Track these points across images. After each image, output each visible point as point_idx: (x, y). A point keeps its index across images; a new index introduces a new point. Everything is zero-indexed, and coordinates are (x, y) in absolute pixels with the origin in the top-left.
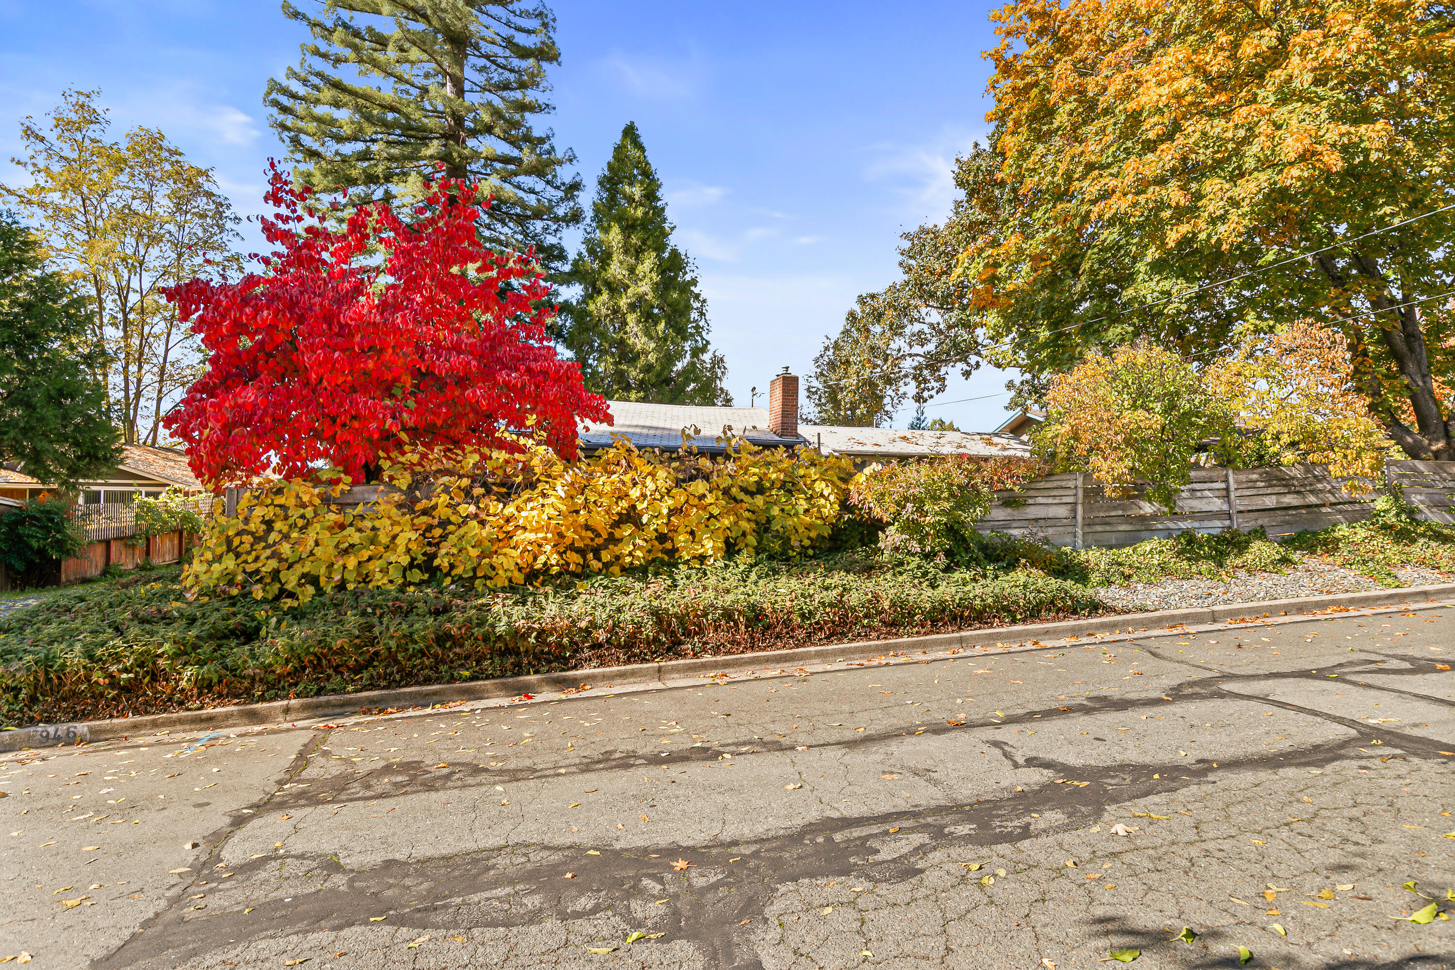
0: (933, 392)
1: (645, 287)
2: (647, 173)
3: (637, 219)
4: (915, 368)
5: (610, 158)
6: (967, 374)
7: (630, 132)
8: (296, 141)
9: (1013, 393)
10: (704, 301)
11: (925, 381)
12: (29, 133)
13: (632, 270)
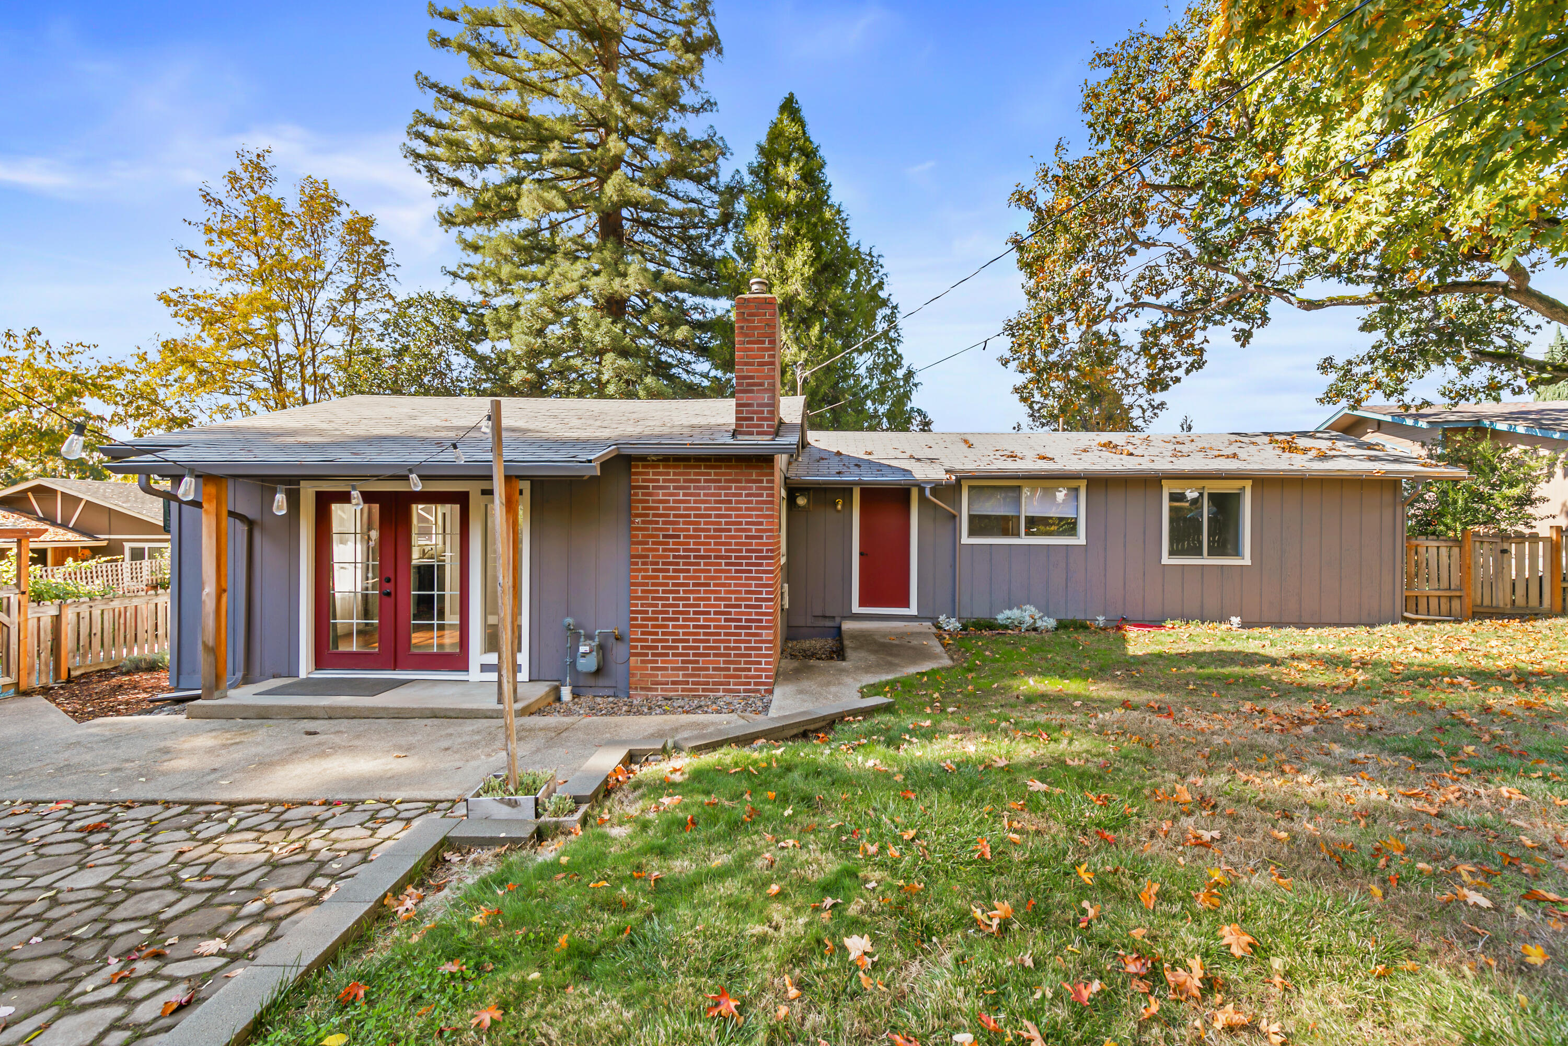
0: (1180, 373)
1: (795, 286)
2: (809, 153)
3: (788, 205)
4: (1145, 333)
5: (763, 140)
6: (1244, 337)
7: (790, 107)
8: (432, 171)
9: (1332, 377)
10: (895, 307)
11: (1164, 354)
12: (206, 197)
13: (781, 266)
